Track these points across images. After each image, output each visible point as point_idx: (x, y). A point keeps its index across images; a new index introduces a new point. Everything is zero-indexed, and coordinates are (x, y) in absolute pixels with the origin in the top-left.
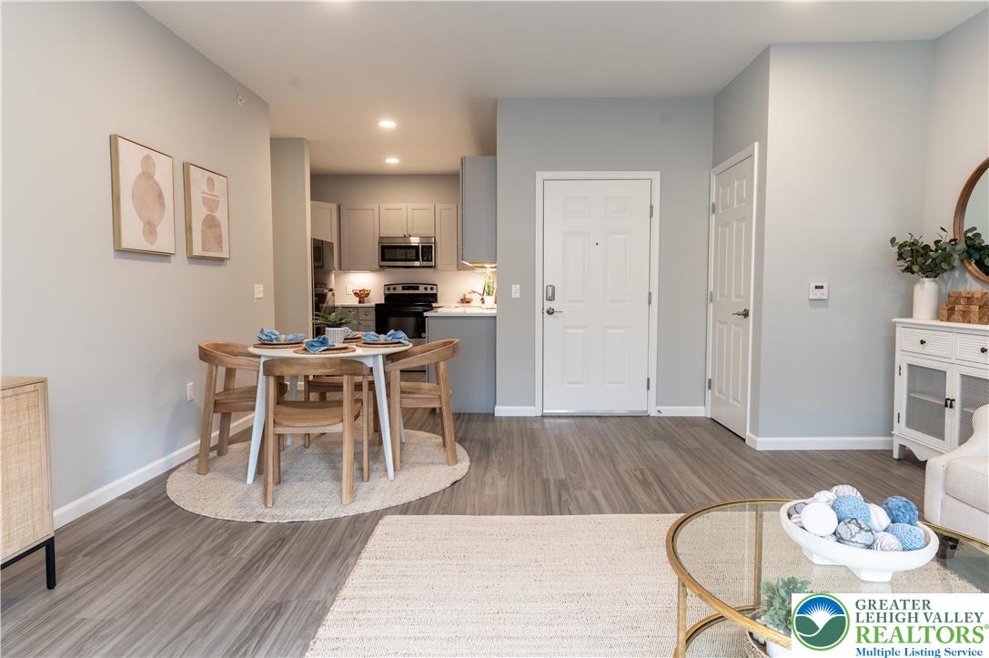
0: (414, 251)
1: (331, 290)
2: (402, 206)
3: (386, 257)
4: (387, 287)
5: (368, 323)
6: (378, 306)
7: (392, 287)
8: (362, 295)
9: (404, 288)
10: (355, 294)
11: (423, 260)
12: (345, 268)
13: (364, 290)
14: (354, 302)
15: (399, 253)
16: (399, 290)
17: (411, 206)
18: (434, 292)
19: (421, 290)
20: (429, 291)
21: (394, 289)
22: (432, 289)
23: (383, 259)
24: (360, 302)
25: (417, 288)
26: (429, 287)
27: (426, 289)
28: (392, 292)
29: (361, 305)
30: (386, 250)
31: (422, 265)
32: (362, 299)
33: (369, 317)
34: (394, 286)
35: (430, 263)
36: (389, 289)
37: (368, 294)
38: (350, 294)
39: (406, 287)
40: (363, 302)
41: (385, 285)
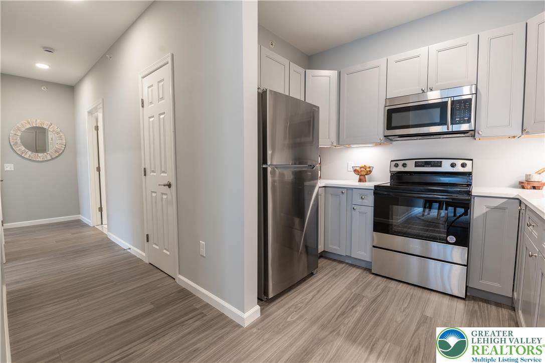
0: (438, 111)
2: (422, 51)
3: (393, 125)
4: (395, 162)
5: (363, 209)
6: (377, 188)
7: (400, 163)
8: (363, 173)
9: (417, 165)
10: (355, 171)
11: (452, 124)
12: (344, 140)
13: (365, 167)
14: (352, 181)
15: (412, 117)
16: (411, 167)
17: (434, 47)
18: (467, 169)
19: (446, 167)
20: (459, 169)
21: (404, 165)
22: (463, 165)
23: (389, 126)
24: (360, 180)
25: (439, 165)
26: (459, 163)
27: (453, 165)
28: (401, 169)
29: (361, 185)
30: (394, 115)
31: (450, 130)
32: (362, 177)
33: (365, 202)
34: (403, 162)
35: (465, 127)
36: (396, 165)
37: (370, 171)
38: (348, 171)
39: (421, 162)
40: (363, 182)
41: (392, 161)
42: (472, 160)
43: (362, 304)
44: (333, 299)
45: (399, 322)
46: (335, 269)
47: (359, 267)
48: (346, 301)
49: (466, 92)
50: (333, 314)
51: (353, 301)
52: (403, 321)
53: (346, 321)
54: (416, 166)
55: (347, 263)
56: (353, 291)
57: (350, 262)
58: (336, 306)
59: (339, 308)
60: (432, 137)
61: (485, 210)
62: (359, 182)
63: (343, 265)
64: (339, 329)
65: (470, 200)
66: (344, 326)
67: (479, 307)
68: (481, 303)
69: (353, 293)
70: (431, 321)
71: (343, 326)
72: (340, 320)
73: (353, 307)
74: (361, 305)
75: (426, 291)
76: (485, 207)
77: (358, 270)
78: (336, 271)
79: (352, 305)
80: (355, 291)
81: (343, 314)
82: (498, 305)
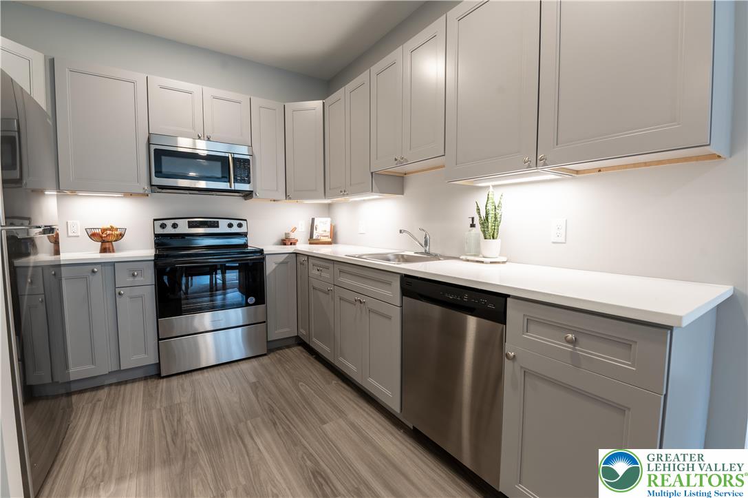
0: (219, 165)
1: (49, 230)
3: (164, 172)
4: (160, 221)
7: (169, 222)
8: (106, 239)
9: (191, 225)
10: (93, 236)
11: (236, 181)
13: (112, 229)
16: (183, 228)
18: (243, 230)
19: (223, 227)
20: (235, 229)
21: (174, 226)
22: (240, 225)
23: (158, 173)
24: (104, 250)
25: (216, 225)
26: (235, 223)
28: (169, 230)
29: (108, 257)
30: (163, 159)
31: (233, 188)
32: (107, 245)
33: (139, 280)
34: (173, 221)
35: (245, 187)
36: (163, 226)
37: (122, 235)
38: (68, 236)
39: (196, 221)
40: (110, 252)
41: (155, 220)
42: (246, 220)
43: (185, 410)
44: (142, 431)
45: (238, 401)
46: (99, 400)
47: (134, 381)
48: (163, 421)
49: (242, 151)
50: (164, 443)
51: (173, 416)
52: (240, 399)
53: (188, 437)
54: (190, 227)
55: (111, 385)
56: (158, 407)
57: (114, 381)
58: (156, 435)
59: (162, 432)
60: (210, 193)
61: (274, 266)
62: (101, 252)
63: (106, 390)
64: (190, 450)
65: (264, 259)
66: (192, 443)
67: (279, 354)
68: (278, 352)
69: (160, 409)
70: (260, 383)
71: (190, 444)
72: (178, 441)
73: (179, 421)
74: (186, 414)
75: (233, 364)
76: (274, 264)
77: (136, 385)
78: (102, 403)
79: (176, 420)
80: (161, 406)
81: (175, 434)
82: (288, 347)
